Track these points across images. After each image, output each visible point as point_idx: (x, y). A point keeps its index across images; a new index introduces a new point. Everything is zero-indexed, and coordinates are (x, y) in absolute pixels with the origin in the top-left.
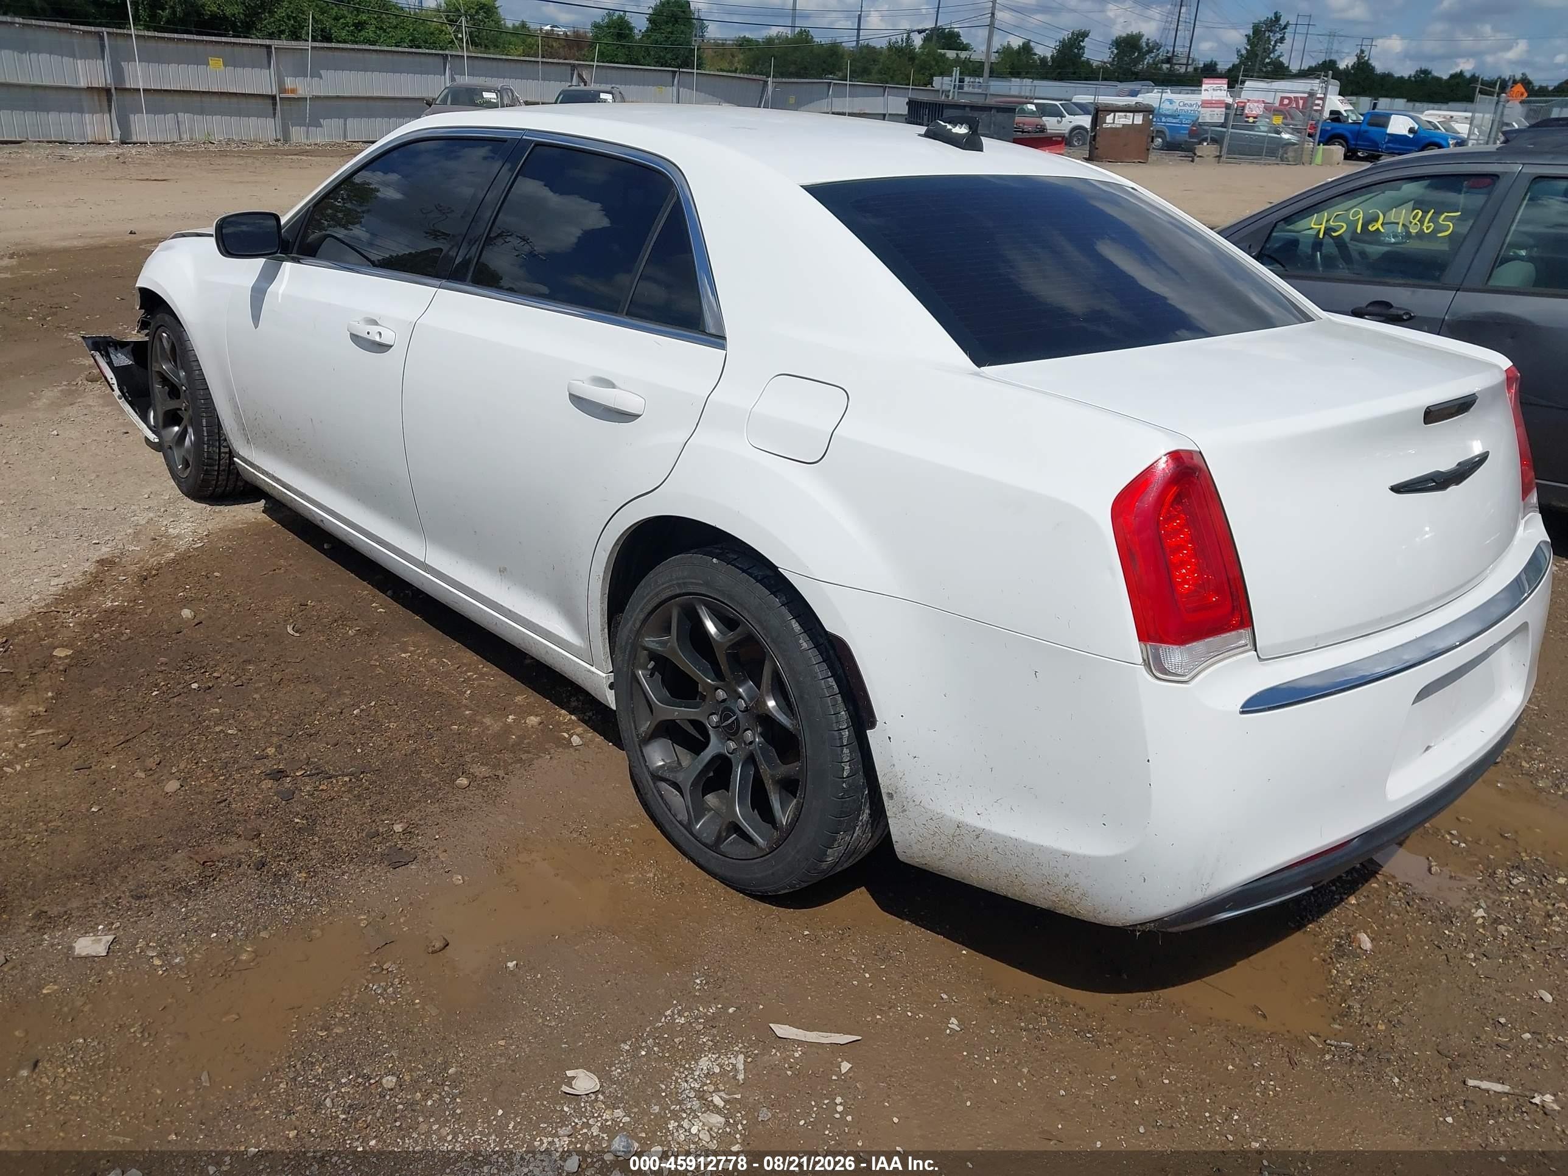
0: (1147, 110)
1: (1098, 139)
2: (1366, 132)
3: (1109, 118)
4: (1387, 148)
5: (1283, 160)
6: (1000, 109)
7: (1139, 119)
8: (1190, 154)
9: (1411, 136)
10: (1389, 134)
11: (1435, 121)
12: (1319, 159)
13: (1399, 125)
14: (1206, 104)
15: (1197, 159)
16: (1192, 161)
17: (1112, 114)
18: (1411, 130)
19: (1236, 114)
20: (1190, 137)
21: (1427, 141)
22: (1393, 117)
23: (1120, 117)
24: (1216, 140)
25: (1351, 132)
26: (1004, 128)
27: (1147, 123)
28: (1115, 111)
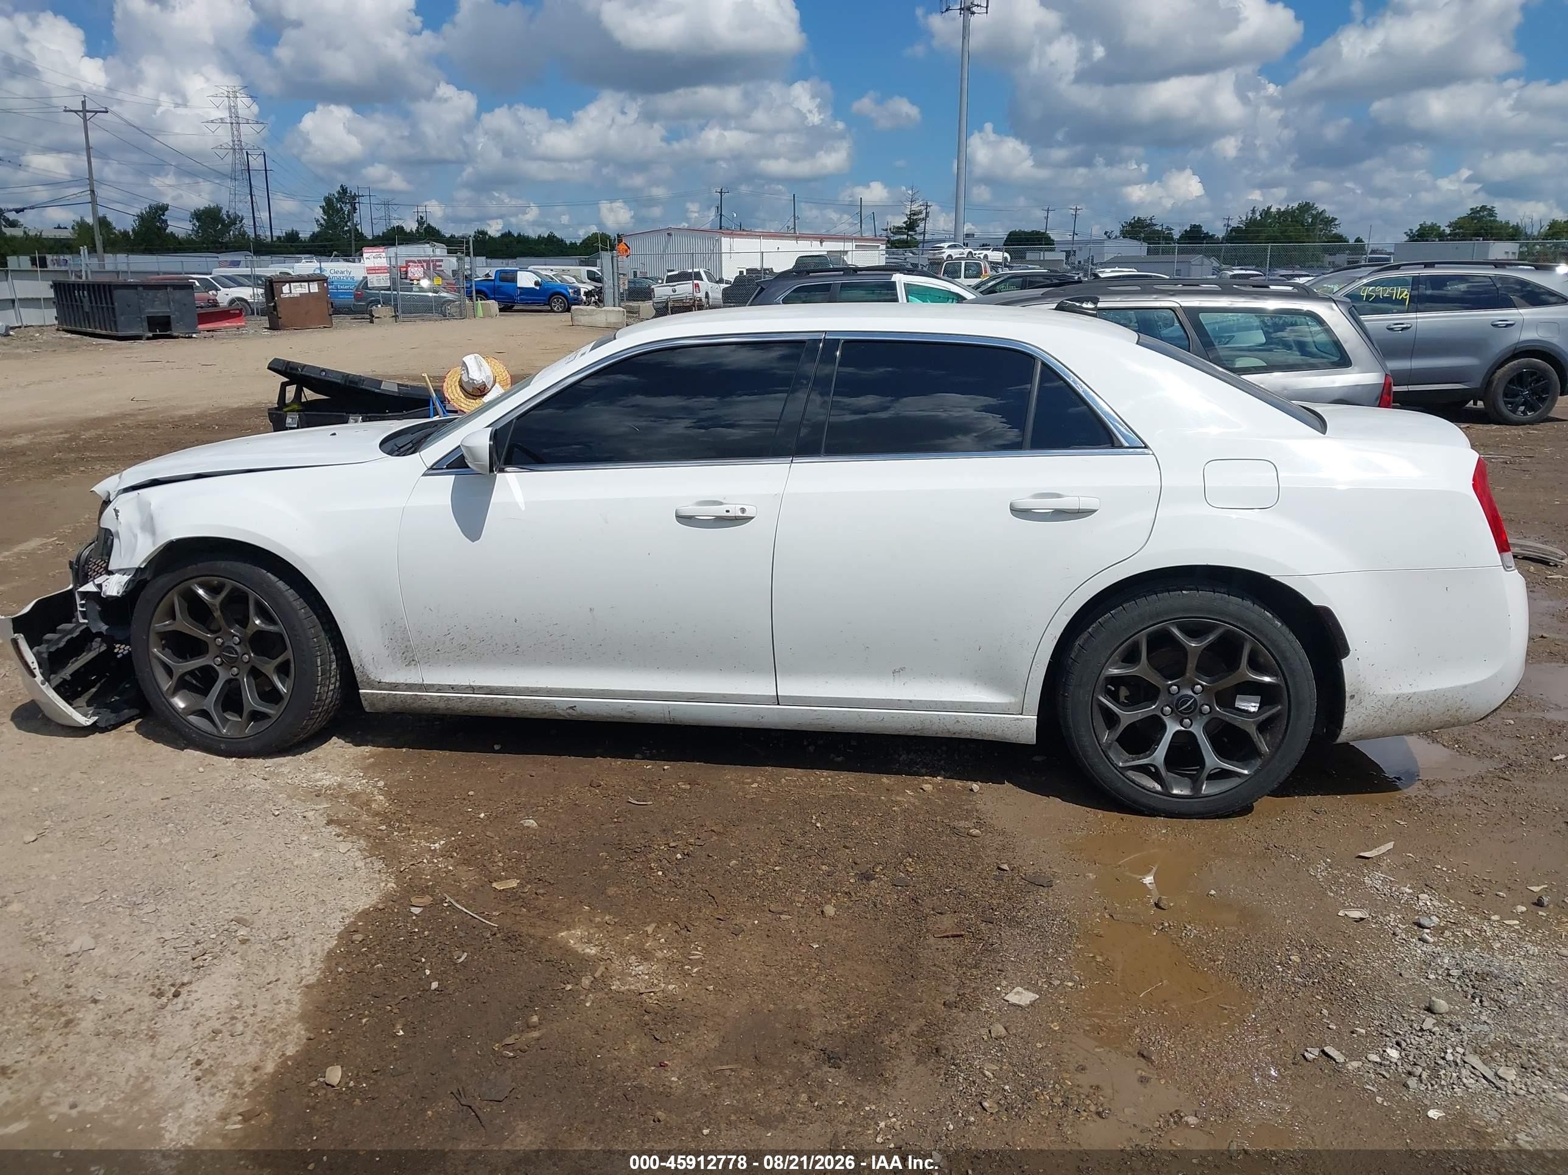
0: (321, 279)
1: (278, 309)
2: (499, 287)
3: (286, 289)
4: (521, 299)
5: (444, 316)
6: (176, 287)
7: (314, 288)
8: (367, 316)
9: (538, 288)
10: (520, 288)
11: (551, 274)
12: (480, 312)
13: (526, 280)
14: (371, 270)
15: (376, 320)
16: (372, 322)
17: (287, 285)
18: (537, 283)
19: (401, 277)
20: (358, 301)
21: (551, 292)
22: (519, 273)
23: (296, 287)
24: (386, 301)
25: (488, 287)
26: (185, 305)
27: (324, 291)
28: (290, 282)
